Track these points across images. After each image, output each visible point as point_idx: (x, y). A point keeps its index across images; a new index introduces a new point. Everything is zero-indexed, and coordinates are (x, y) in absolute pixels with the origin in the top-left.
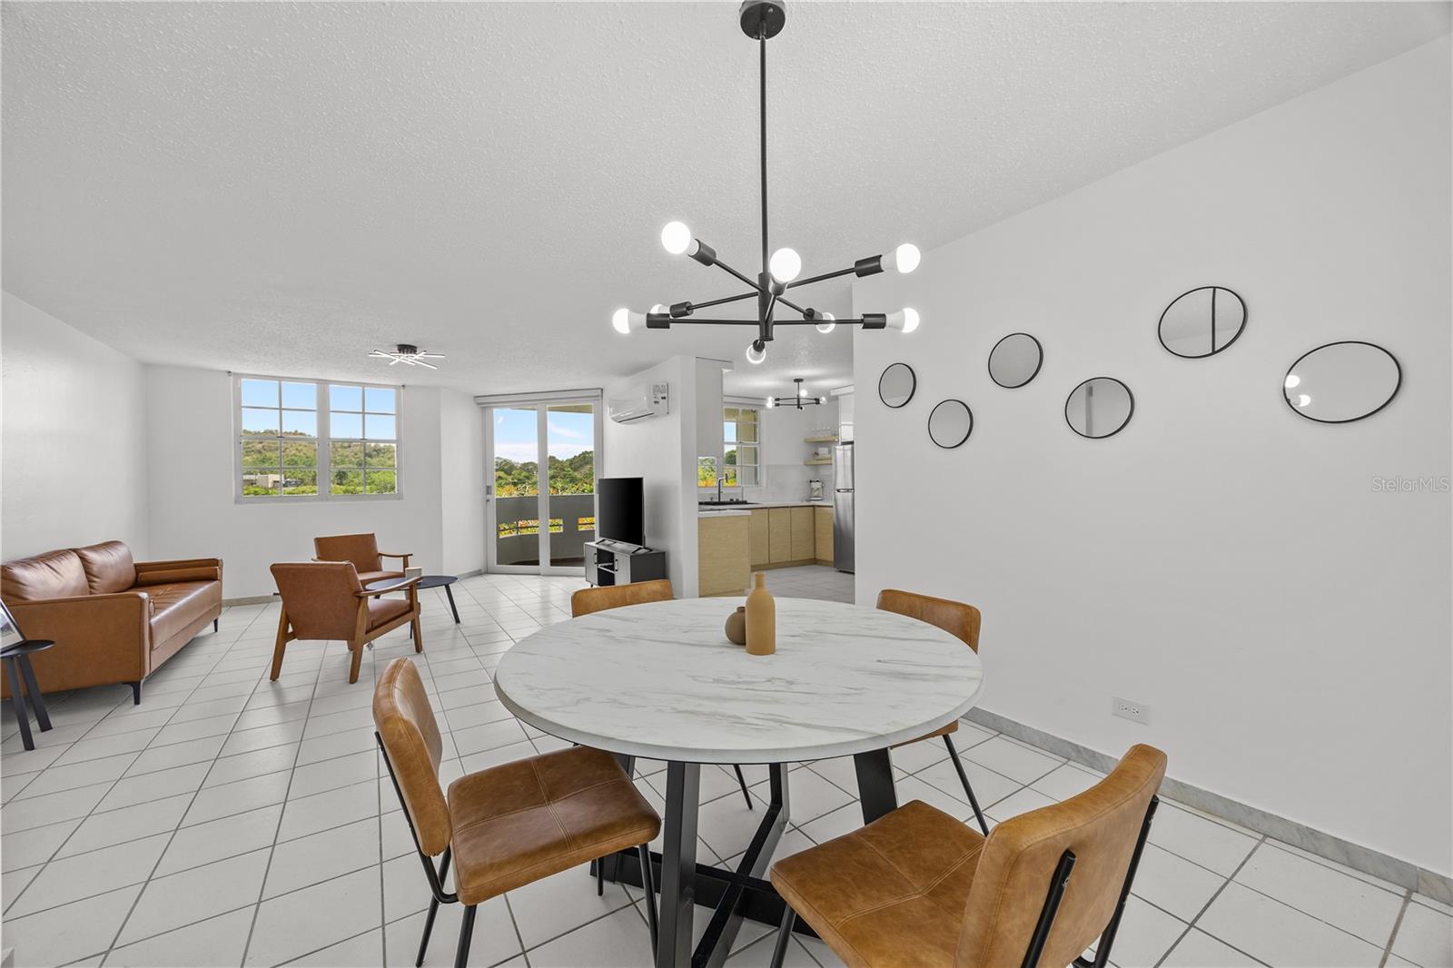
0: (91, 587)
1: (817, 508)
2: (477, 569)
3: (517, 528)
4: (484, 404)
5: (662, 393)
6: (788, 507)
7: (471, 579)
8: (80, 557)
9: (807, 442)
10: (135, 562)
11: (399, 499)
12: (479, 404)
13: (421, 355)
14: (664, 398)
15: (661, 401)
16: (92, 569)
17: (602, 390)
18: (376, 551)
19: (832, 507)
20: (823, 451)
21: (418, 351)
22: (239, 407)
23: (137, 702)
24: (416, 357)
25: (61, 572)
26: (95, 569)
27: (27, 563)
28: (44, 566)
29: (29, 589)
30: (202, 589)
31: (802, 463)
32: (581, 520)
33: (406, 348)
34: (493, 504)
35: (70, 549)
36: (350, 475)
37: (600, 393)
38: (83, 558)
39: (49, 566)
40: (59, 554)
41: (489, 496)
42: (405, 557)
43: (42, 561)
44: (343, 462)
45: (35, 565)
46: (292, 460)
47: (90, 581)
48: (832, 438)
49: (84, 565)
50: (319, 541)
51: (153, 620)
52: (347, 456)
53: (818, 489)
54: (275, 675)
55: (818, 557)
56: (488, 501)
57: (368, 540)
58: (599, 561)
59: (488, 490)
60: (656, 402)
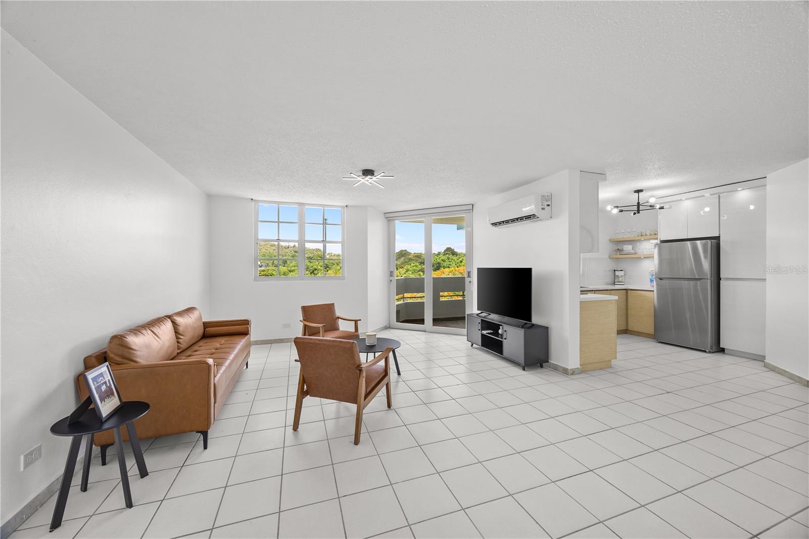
0: (178, 342)
1: (629, 291)
2: (384, 325)
3: (404, 298)
4: (390, 218)
5: (547, 201)
6: (608, 290)
7: (383, 331)
8: (172, 322)
9: (611, 241)
10: (203, 321)
11: (343, 280)
12: (386, 218)
13: (378, 177)
14: (548, 205)
15: (547, 208)
16: (179, 330)
17: (473, 205)
18: (335, 315)
19: (653, 291)
20: (628, 248)
21: (375, 173)
22: (257, 221)
23: (205, 447)
24: (374, 178)
25: (160, 337)
26: (181, 329)
27: (137, 330)
28: (149, 332)
29: (138, 353)
30: (242, 343)
31: (607, 257)
32: (441, 294)
33: (368, 172)
34: (394, 284)
35: (166, 316)
36: (288, 262)
37: (471, 208)
38: (174, 323)
39: (151, 330)
40: (158, 321)
41: (391, 278)
42: (356, 321)
43: (149, 328)
44: (286, 256)
45: (144, 332)
46: (264, 254)
47: (177, 338)
48: (639, 238)
49: (174, 327)
50: (305, 309)
51: (217, 379)
52: (287, 253)
53: (622, 276)
54: (296, 427)
55: (630, 328)
56: (391, 281)
57: (330, 308)
58: (483, 329)
59: (391, 274)
60: (543, 209)
